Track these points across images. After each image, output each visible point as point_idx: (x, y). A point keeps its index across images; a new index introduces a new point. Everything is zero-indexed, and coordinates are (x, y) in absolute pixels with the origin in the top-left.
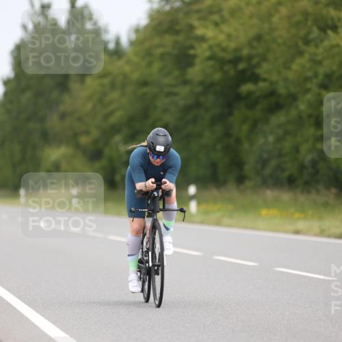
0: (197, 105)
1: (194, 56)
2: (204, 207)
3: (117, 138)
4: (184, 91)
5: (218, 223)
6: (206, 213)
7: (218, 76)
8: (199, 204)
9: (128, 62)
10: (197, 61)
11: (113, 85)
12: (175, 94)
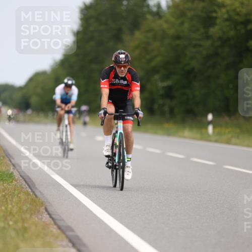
0: (216, 54)
1: (216, 18)
2: (217, 130)
3: (157, 77)
4: (207, 43)
5: (228, 142)
6: (219, 134)
7: (232, 33)
8: (214, 127)
9: (167, 22)
10: (218, 21)
11: (155, 38)
12: (200, 46)
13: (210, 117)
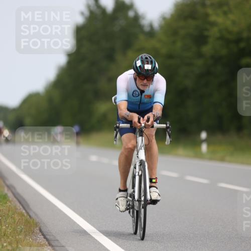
0: (209, 73)
2: (212, 148)
4: (200, 62)
5: (222, 160)
7: (224, 52)
10: (211, 40)
13: (204, 135)
